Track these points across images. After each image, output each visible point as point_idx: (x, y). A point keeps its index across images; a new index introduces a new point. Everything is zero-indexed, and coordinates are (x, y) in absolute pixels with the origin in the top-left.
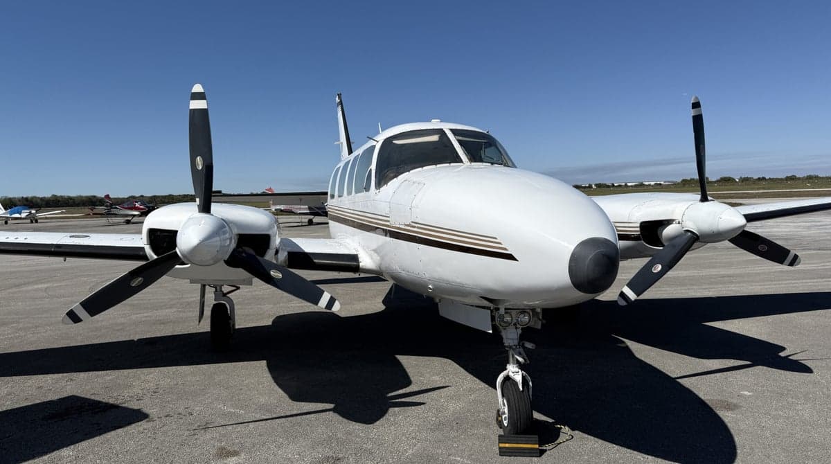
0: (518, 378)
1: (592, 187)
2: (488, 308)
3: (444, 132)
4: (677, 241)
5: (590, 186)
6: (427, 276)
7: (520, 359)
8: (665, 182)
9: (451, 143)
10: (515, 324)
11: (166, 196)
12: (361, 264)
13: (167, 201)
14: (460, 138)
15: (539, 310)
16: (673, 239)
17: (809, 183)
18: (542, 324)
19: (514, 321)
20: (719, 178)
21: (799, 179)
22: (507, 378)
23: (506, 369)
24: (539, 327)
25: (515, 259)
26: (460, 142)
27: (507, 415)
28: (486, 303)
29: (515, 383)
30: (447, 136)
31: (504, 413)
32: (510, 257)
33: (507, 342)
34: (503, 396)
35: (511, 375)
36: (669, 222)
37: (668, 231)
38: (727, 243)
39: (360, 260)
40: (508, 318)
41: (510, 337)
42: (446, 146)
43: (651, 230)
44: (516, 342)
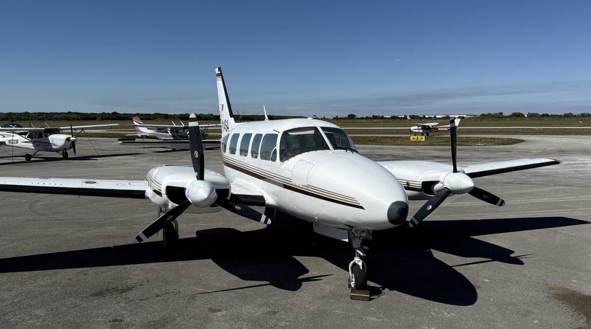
0: (360, 264)
1: (407, 119)
2: (347, 230)
3: (317, 129)
4: (440, 193)
5: (406, 118)
6: (315, 213)
7: (361, 254)
8: (467, 115)
9: (322, 136)
10: (359, 237)
11: (22, 113)
12: (266, 202)
13: (23, 118)
14: (326, 132)
15: (371, 231)
16: (439, 191)
17: (581, 120)
18: (372, 238)
19: (359, 236)
20: (511, 113)
21: (575, 116)
22: (355, 264)
23: (354, 260)
24: (371, 238)
25: (363, 208)
26: (326, 134)
27: (354, 282)
28: (347, 227)
29: (359, 266)
30: (319, 131)
31: (352, 281)
32: (361, 208)
33: (354, 246)
34: (352, 273)
35: (357, 262)
36: (437, 182)
37: (437, 187)
38: (467, 193)
39: (265, 199)
40: (356, 235)
41: (356, 243)
42: (318, 137)
43: (428, 186)
44: (360, 246)
